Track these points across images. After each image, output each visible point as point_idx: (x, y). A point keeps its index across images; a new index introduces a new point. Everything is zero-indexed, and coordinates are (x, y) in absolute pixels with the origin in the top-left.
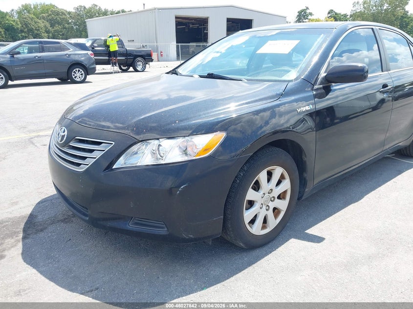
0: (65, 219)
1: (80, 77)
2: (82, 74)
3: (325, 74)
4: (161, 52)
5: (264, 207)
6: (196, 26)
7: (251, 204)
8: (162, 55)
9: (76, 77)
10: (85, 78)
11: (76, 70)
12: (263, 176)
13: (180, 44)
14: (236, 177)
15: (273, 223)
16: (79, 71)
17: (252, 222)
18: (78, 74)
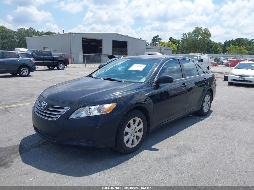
0: (38, 146)
1: (25, 73)
2: (27, 71)
3: (157, 80)
4: (73, 58)
5: (132, 135)
6: (94, 44)
7: (127, 133)
8: (74, 60)
9: (23, 73)
10: (29, 73)
11: (23, 69)
12: (132, 121)
13: (85, 54)
14: (121, 122)
15: (136, 143)
16: (25, 69)
17: (127, 142)
18: (24, 71)
